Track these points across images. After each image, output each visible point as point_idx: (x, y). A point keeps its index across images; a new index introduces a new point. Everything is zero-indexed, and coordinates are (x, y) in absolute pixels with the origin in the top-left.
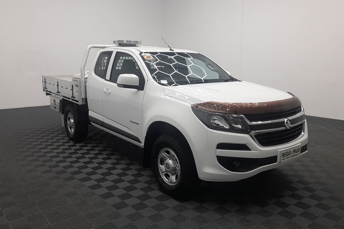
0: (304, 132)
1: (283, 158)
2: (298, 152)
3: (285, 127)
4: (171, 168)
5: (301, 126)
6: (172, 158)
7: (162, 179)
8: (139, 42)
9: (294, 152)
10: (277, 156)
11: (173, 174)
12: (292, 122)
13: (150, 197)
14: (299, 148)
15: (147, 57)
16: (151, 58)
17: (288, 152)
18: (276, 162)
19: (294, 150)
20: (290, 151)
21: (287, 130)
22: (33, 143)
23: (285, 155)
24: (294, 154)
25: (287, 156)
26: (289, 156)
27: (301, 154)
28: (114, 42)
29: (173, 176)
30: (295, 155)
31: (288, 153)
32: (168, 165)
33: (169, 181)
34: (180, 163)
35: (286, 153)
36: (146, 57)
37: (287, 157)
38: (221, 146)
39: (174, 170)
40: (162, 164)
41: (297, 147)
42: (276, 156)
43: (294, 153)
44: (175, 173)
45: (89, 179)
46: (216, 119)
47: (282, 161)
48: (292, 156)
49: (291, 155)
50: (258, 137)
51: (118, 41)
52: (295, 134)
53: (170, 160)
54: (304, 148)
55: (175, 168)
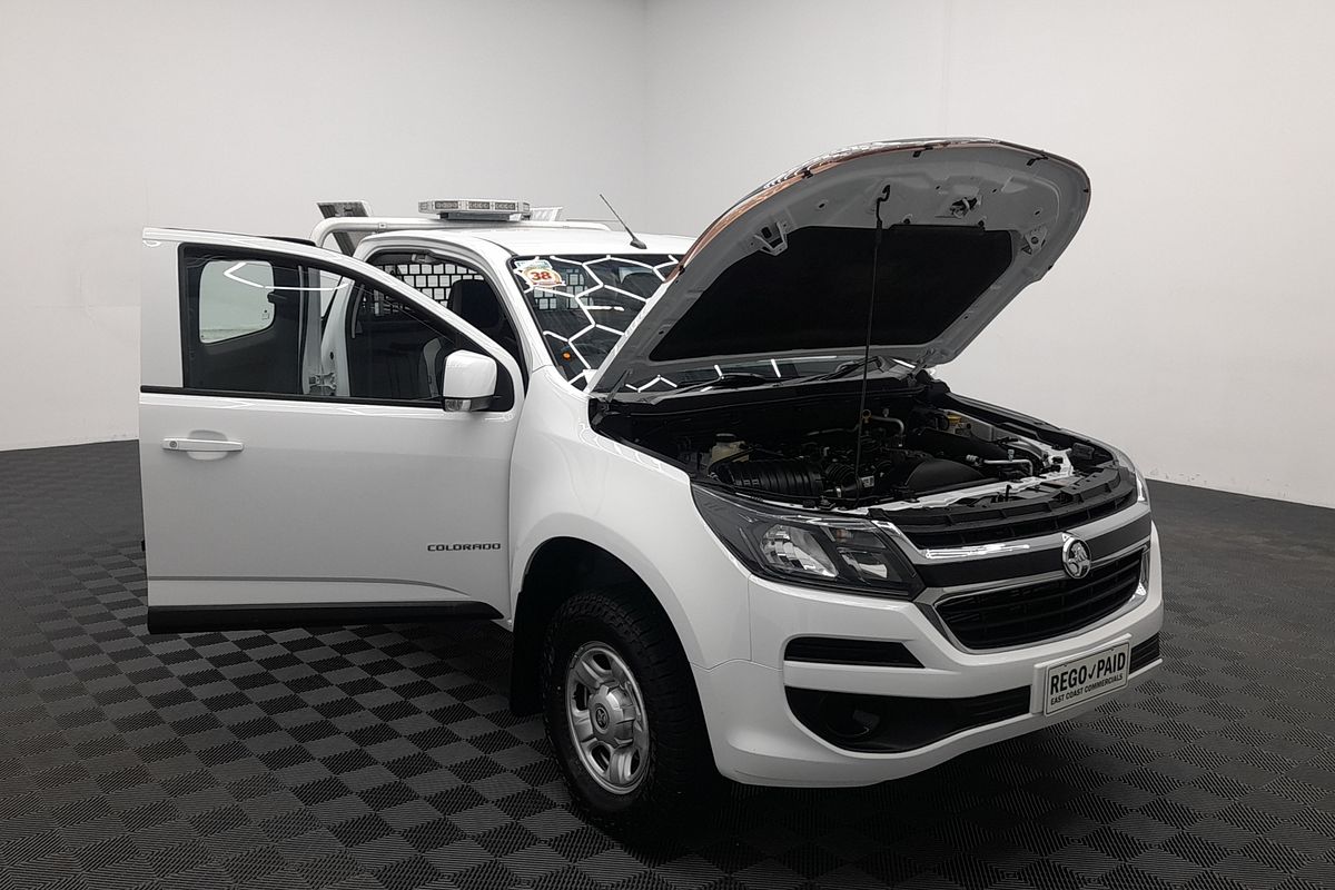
0: (1146, 588)
1: (1055, 695)
2: (1119, 669)
3: (1064, 568)
4: (613, 725)
5: (1137, 562)
6: (616, 682)
7: (581, 764)
8: (521, 206)
9: (1100, 669)
10: (1029, 687)
11: (622, 750)
12: (1094, 547)
13: (531, 839)
14: (1123, 654)
15: (538, 274)
16: (553, 279)
17: (1075, 671)
18: (1027, 711)
19: (1103, 661)
20: (1084, 667)
21: (1070, 582)
22: (105, 599)
23: (1063, 681)
24: (1102, 677)
25: (1071, 686)
26: (1079, 686)
27: (1131, 676)
28: (423, 207)
29: (622, 758)
30: (1107, 681)
31: (1073, 675)
32: (600, 713)
33: (607, 776)
34: (646, 708)
35: (1066, 677)
36: (533, 276)
37: (1069, 690)
38: (802, 648)
39: (627, 731)
40: (581, 707)
41: (1112, 649)
42: (1027, 689)
43: (1102, 672)
44: (631, 743)
45: (302, 756)
46: (788, 537)
47: (1051, 708)
48: (1094, 686)
49: (1089, 682)
50: (951, 613)
51: (436, 202)
52: (1108, 593)
53: (609, 691)
54: (1144, 652)
55: (629, 725)
